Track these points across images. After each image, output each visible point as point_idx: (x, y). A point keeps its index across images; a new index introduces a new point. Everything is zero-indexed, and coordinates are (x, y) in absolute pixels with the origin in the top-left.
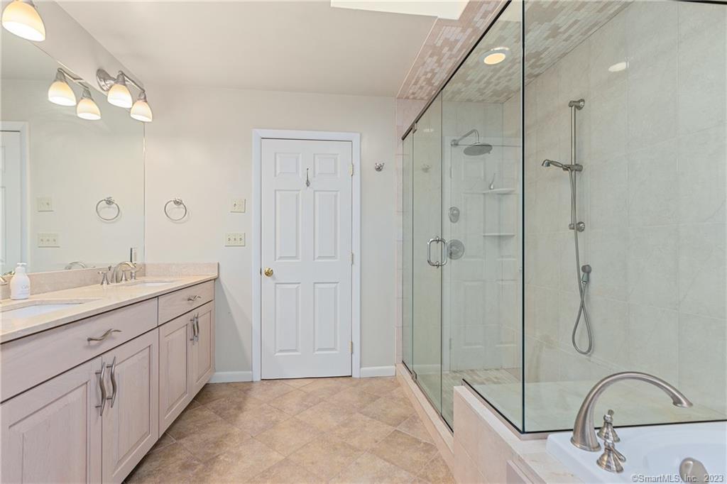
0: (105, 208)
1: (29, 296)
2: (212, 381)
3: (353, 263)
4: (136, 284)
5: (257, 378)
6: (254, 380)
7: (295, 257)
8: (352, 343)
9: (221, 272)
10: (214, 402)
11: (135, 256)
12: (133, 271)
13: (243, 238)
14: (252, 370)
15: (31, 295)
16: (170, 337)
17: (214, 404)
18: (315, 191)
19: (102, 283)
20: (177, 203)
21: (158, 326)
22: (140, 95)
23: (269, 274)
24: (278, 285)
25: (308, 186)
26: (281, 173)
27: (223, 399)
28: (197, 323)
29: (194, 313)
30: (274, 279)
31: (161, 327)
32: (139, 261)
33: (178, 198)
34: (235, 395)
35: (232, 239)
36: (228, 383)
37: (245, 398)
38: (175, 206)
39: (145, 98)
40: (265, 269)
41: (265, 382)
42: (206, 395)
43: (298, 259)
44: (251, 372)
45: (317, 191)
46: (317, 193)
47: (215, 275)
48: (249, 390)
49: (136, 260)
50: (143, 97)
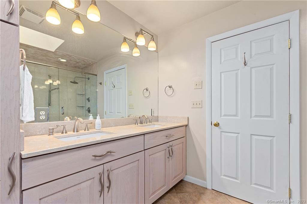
0: (146, 92)
1: (101, 128)
2: (185, 180)
3: (290, 122)
4: (150, 125)
5: (209, 187)
6: (207, 188)
7: (236, 116)
8: (290, 189)
9: (189, 122)
10: (182, 194)
11: (154, 112)
12: (150, 119)
13: (201, 104)
14: (206, 181)
15: (102, 128)
16: (153, 156)
17: (181, 195)
18: (251, 68)
19: (135, 124)
20: (170, 87)
21: (144, 150)
22: (151, 39)
23: (217, 125)
24: (222, 133)
25: (245, 65)
26: (224, 61)
27: (187, 194)
28: (172, 149)
29: (171, 143)
30: (220, 128)
31: (146, 151)
32: (155, 114)
33: (170, 85)
34: (194, 194)
35: (195, 104)
36: (193, 184)
37: (199, 199)
38: (169, 89)
39: (153, 39)
40: (214, 122)
41: (214, 192)
42: (180, 187)
43: (238, 117)
44: (206, 182)
45: (253, 68)
46: (253, 70)
47: (186, 123)
48: (203, 193)
49: (153, 114)
50: (152, 39)
